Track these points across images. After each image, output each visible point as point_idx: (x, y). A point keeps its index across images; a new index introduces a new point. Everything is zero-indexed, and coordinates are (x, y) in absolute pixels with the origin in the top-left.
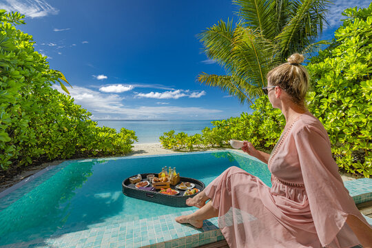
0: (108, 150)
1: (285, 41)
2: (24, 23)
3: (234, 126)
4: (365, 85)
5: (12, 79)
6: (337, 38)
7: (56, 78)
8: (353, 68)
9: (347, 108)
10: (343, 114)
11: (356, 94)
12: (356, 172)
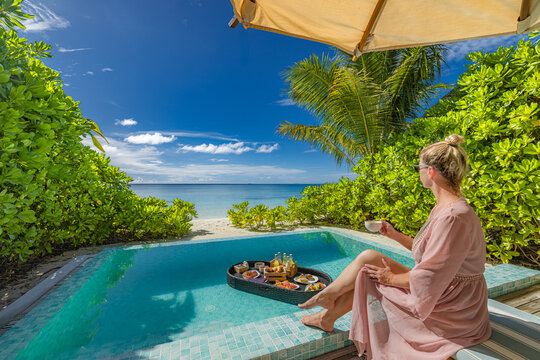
0: (159, 230)
1: (396, 86)
2: (49, 56)
3: (330, 196)
4: (498, 147)
5: (41, 136)
6: (460, 87)
7: (88, 129)
8: (482, 126)
9: (478, 175)
10: (473, 183)
11: (487, 158)
12: (492, 256)
